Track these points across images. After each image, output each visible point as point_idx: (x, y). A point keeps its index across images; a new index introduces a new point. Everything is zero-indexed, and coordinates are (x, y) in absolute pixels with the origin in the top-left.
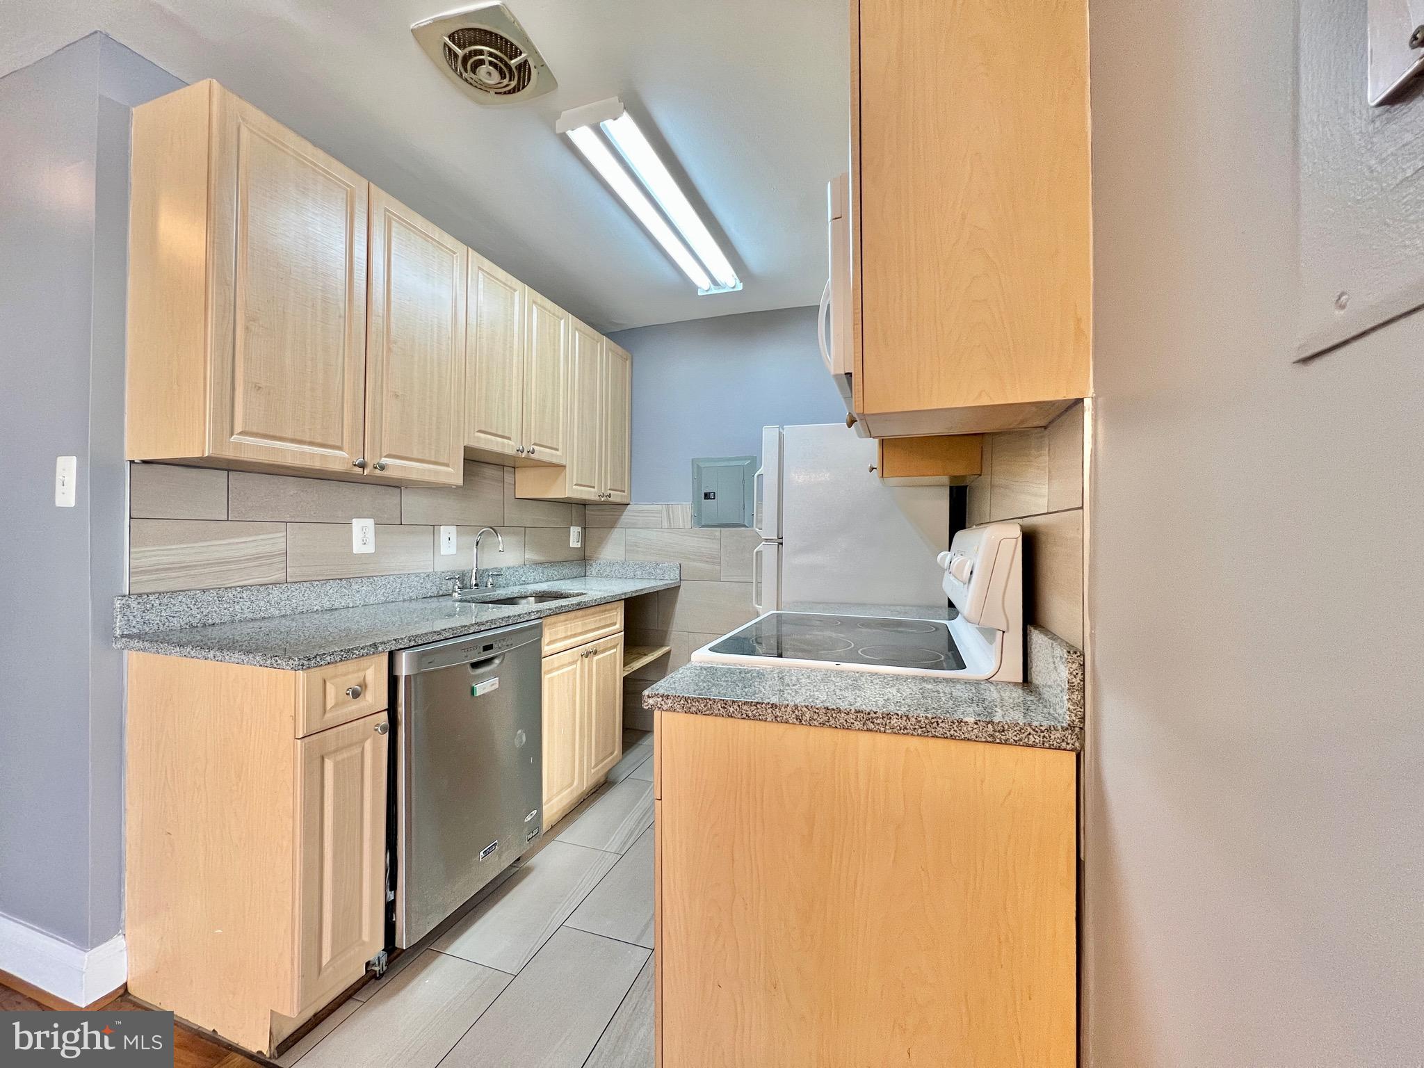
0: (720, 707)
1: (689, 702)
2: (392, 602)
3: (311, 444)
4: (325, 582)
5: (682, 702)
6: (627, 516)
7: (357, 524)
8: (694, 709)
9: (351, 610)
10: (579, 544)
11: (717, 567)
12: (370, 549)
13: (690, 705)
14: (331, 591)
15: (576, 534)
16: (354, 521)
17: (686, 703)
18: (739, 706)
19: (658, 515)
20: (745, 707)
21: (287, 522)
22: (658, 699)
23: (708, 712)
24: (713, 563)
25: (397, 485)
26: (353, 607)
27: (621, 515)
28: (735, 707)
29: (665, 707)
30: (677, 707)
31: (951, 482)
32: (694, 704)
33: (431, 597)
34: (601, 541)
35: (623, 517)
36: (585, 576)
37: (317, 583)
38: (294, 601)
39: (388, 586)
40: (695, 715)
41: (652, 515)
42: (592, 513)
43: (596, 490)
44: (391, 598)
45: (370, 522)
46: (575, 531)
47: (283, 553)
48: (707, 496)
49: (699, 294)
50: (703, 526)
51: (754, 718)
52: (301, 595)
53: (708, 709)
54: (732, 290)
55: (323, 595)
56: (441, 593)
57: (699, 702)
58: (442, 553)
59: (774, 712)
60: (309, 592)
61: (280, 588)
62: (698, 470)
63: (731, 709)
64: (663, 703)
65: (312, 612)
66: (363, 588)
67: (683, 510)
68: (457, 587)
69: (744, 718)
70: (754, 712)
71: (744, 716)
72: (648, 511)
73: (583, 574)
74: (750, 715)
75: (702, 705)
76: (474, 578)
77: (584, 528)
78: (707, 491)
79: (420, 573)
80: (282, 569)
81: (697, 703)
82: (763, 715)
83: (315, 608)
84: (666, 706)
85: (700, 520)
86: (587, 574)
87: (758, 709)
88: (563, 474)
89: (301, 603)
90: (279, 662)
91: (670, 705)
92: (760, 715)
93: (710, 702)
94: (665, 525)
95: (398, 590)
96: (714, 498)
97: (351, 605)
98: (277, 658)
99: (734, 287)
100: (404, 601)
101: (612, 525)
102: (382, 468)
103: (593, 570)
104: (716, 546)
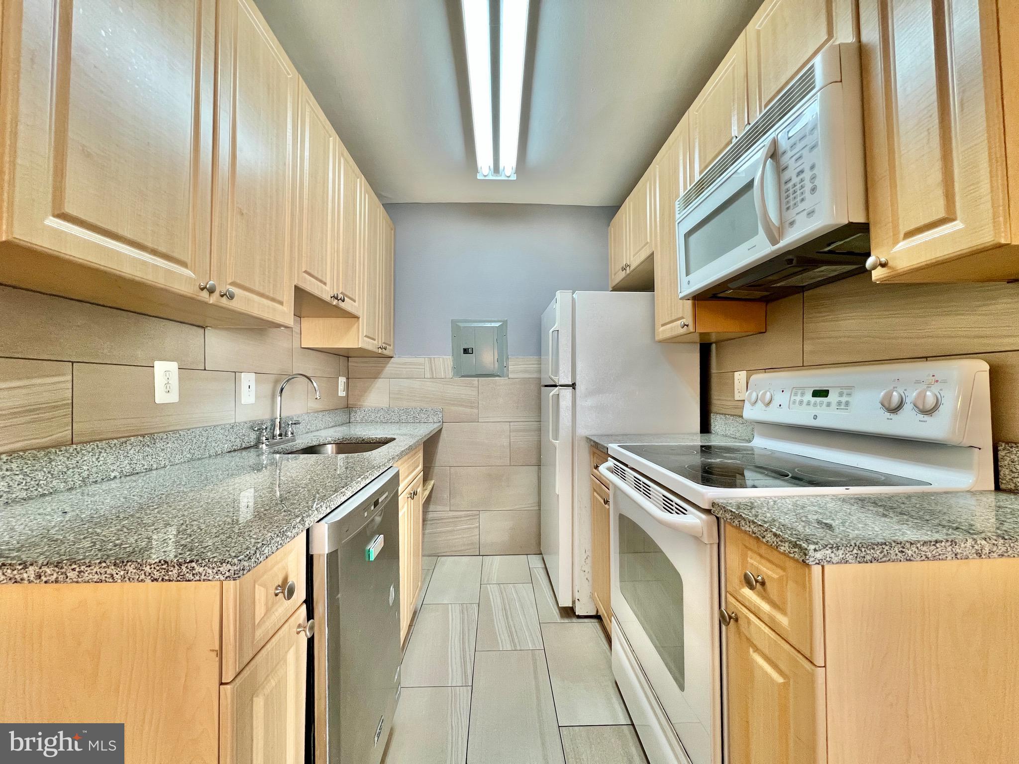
0: (897, 552)
1: (863, 550)
2: (199, 459)
3: (154, 252)
4: (124, 439)
5: (855, 551)
6: (390, 368)
7: (160, 367)
8: (868, 558)
9: (154, 472)
10: (345, 392)
11: (476, 411)
12: (174, 398)
13: (864, 553)
14: (132, 452)
15: (343, 383)
16: (158, 364)
17: (859, 552)
18: (917, 548)
19: (421, 367)
20: (924, 548)
21: (73, 363)
22: (827, 552)
23: (884, 559)
24: (472, 407)
25: (201, 324)
26: (157, 469)
27: (385, 367)
28: (914, 549)
29: (835, 560)
30: (849, 557)
31: (701, 340)
32: (868, 552)
33: (235, 451)
34: (365, 391)
35: (387, 368)
36: (350, 423)
37: (116, 441)
38: (85, 468)
39: (195, 441)
40: (869, 564)
41: (415, 367)
42: (356, 364)
43: (376, 342)
44: (198, 454)
45: (173, 366)
46: (342, 380)
47: (67, 404)
48: (466, 351)
49: (478, 178)
50: (463, 376)
51: (934, 558)
52: (94, 460)
53: (884, 556)
54: (507, 179)
55: (122, 457)
56: (244, 446)
57: (873, 549)
58: (243, 402)
59: (953, 549)
60: (105, 455)
61: (66, 451)
62: (457, 329)
63: (910, 553)
64: (833, 555)
65: (108, 480)
66: (168, 445)
67: (445, 363)
68: (264, 438)
69: (924, 560)
70: (934, 553)
71: (924, 557)
72: (411, 364)
73: (348, 421)
74: (930, 556)
75: (878, 552)
76: (277, 429)
77: (348, 379)
78: (466, 347)
79: (225, 425)
80: (67, 425)
81: (872, 551)
82: (943, 554)
83: (113, 475)
84: (836, 558)
85: (461, 372)
86: (351, 420)
87: (937, 548)
88: (357, 324)
89: (94, 470)
90: (199, 569)
91: (841, 556)
92: (940, 555)
93: (887, 548)
94: (428, 375)
95: (204, 445)
96: (472, 353)
97: (155, 466)
98: (194, 564)
99: (509, 177)
100: (210, 456)
101: (376, 376)
102: (231, 297)
103: (358, 416)
104: (475, 393)
